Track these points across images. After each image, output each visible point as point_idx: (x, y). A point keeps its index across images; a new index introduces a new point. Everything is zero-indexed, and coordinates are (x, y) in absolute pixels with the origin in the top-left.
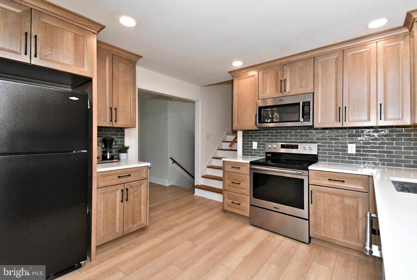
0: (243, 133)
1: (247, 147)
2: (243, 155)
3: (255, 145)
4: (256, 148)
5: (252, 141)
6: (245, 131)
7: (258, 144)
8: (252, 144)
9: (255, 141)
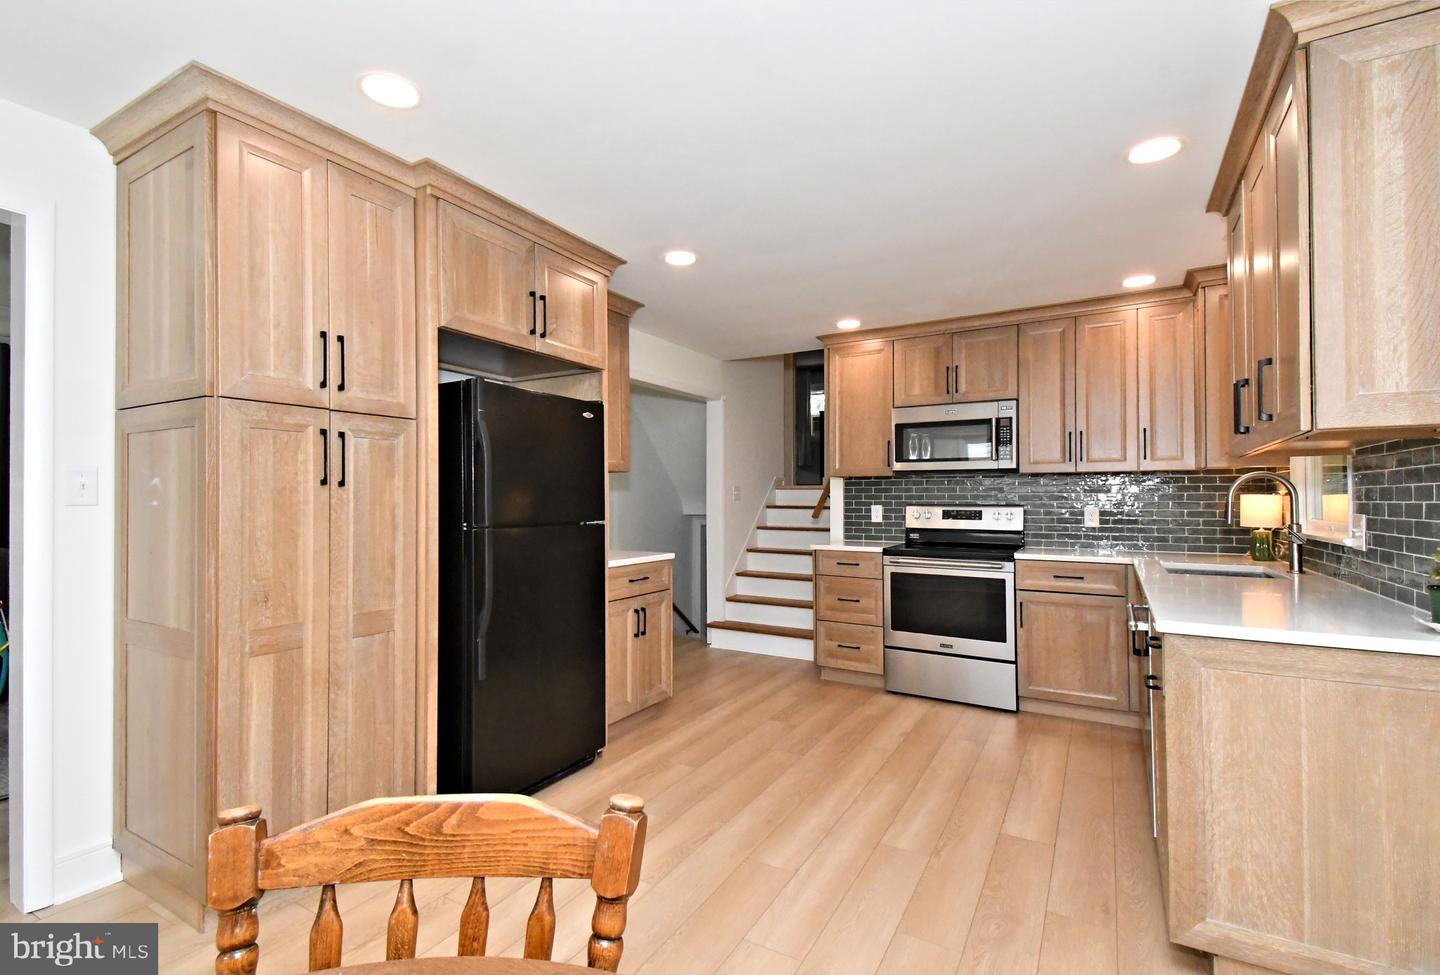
0: (846, 484)
1: (857, 517)
2: (846, 537)
3: (877, 513)
4: (880, 520)
5: (871, 504)
6: (851, 478)
7: (885, 511)
8: (869, 511)
9: (876, 504)
